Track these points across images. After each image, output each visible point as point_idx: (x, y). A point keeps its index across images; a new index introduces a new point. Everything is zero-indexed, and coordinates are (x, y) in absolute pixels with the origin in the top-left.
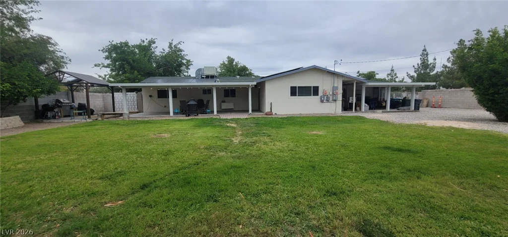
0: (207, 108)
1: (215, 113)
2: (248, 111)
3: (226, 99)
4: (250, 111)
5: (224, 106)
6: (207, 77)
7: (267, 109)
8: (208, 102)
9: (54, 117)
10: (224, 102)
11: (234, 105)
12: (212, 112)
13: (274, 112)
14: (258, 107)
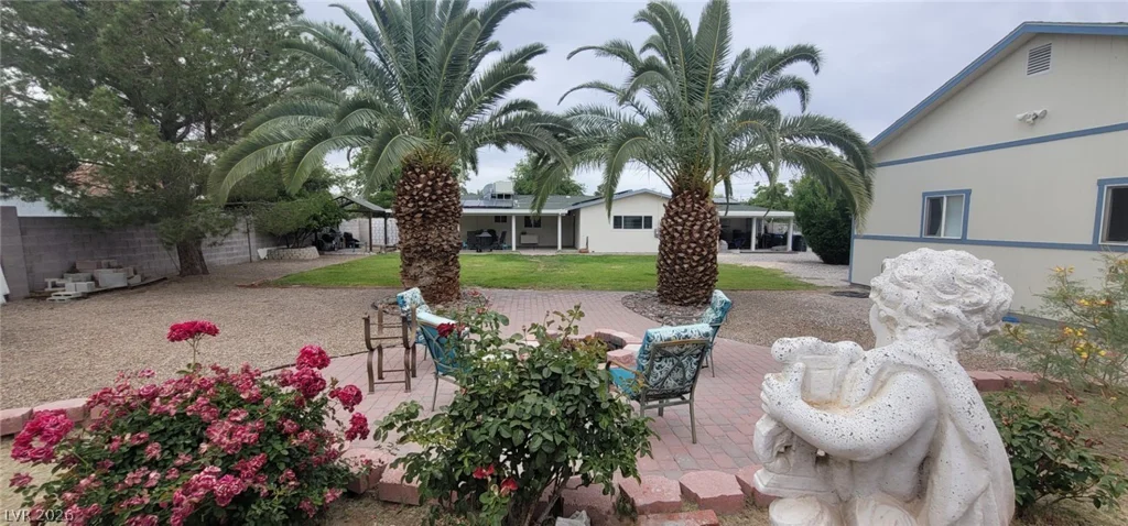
0: (502, 241)
1: (514, 248)
2: (556, 247)
3: (528, 229)
4: (560, 247)
5: (525, 240)
6: (500, 196)
7: (582, 246)
8: (504, 234)
9: (332, 249)
10: (524, 233)
11: (539, 239)
12: (510, 247)
13: (590, 249)
14: (571, 242)
